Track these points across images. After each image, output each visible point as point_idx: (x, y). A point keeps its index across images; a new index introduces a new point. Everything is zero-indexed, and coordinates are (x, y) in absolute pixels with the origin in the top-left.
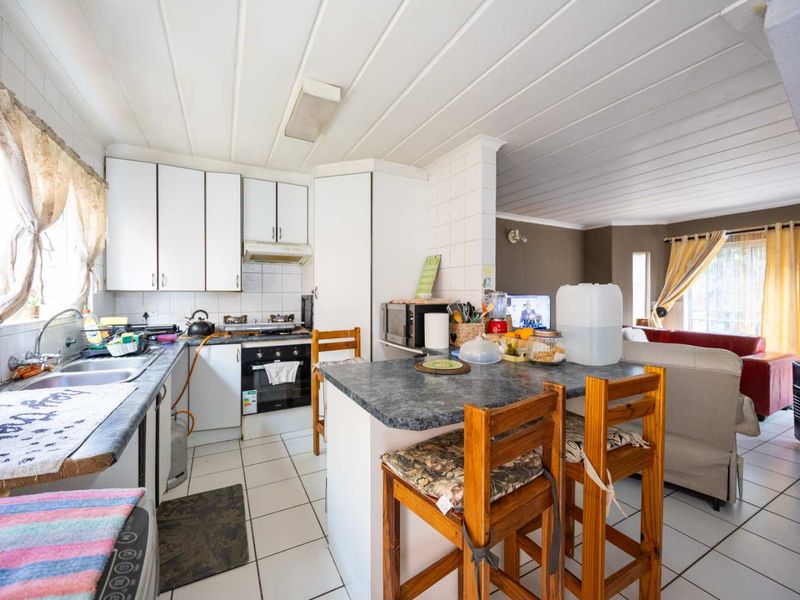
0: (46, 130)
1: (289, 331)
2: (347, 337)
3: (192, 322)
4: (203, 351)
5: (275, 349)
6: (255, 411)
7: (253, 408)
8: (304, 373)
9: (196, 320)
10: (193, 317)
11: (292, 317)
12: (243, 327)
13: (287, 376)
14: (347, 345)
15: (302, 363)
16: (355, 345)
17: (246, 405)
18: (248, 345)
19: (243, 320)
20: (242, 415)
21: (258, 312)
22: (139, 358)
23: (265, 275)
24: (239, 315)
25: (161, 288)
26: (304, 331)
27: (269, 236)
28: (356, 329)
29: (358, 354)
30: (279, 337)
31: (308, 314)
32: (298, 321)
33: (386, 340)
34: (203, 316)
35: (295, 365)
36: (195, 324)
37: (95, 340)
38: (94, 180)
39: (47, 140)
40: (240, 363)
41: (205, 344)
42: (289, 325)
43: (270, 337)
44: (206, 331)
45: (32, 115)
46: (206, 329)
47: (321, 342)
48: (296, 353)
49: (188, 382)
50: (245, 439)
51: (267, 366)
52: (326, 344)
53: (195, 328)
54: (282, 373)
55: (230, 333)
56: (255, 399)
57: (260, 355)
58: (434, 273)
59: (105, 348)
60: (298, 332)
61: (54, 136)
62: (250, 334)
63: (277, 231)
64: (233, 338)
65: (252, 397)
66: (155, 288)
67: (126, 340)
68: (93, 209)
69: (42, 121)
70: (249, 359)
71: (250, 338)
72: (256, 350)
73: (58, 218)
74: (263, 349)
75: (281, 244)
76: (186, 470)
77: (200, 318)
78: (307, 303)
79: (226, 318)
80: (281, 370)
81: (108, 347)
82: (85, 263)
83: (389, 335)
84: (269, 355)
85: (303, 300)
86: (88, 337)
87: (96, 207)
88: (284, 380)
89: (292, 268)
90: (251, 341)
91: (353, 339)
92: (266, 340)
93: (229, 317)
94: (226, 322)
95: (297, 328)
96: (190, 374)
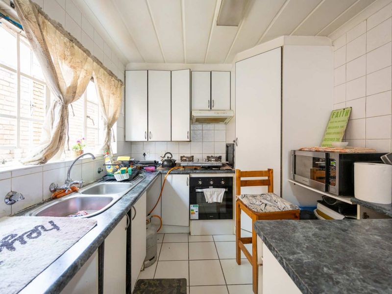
0: (72, 40)
1: (218, 168)
2: (262, 176)
3: (164, 159)
4: (169, 177)
5: (209, 179)
6: (198, 218)
7: (196, 216)
8: (228, 197)
9: (166, 158)
10: (165, 157)
11: (220, 158)
12: (190, 164)
13: (217, 198)
14: (262, 183)
15: (227, 190)
16: (268, 183)
17: (192, 213)
18: (194, 176)
19: (191, 159)
20: (190, 220)
21: (200, 153)
22: (128, 183)
23: (204, 131)
24: (189, 155)
25: (149, 140)
26: (228, 167)
27: (206, 106)
28: (269, 170)
29: (271, 190)
30: (213, 171)
31: (230, 156)
32: (224, 161)
33: (294, 179)
34: (170, 156)
35: (223, 190)
36: (165, 160)
37: (110, 170)
38: (113, 79)
39: (73, 46)
40: (189, 186)
41: (169, 174)
42: (218, 164)
43: (207, 171)
44: (171, 165)
45: (58, 27)
46: (171, 164)
47: (242, 179)
48: (223, 182)
49: (161, 195)
50: (192, 234)
51: (204, 190)
52: (246, 181)
53: (165, 163)
54: (214, 195)
55: (184, 167)
56: (197, 210)
57: (200, 183)
58: (345, 124)
59: (113, 176)
60: (224, 168)
61: (80, 46)
62: (196, 168)
63: (211, 103)
64: (186, 170)
65: (195, 209)
66: (146, 140)
67: (123, 172)
68: (111, 95)
69: (69, 34)
70: (194, 184)
71: (194, 171)
72: (198, 179)
73: (80, 96)
74: (202, 179)
75: (213, 110)
76: (156, 254)
77: (168, 157)
78: (230, 149)
79: (182, 157)
80: (213, 193)
81: (115, 175)
82: (107, 125)
83: (296, 176)
84: (206, 183)
85: (227, 147)
86: (107, 168)
87: (113, 94)
88: (215, 201)
89: (220, 126)
90: (195, 173)
91: (266, 178)
92: (204, 173)
93: (184, 157)
94: (182, 160)
95: (224, 165)
96: (162, 190)
